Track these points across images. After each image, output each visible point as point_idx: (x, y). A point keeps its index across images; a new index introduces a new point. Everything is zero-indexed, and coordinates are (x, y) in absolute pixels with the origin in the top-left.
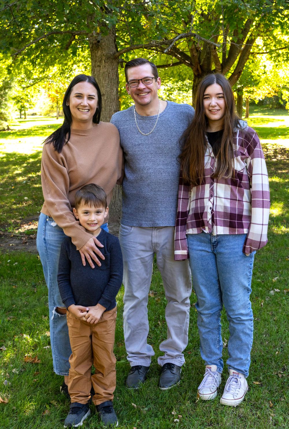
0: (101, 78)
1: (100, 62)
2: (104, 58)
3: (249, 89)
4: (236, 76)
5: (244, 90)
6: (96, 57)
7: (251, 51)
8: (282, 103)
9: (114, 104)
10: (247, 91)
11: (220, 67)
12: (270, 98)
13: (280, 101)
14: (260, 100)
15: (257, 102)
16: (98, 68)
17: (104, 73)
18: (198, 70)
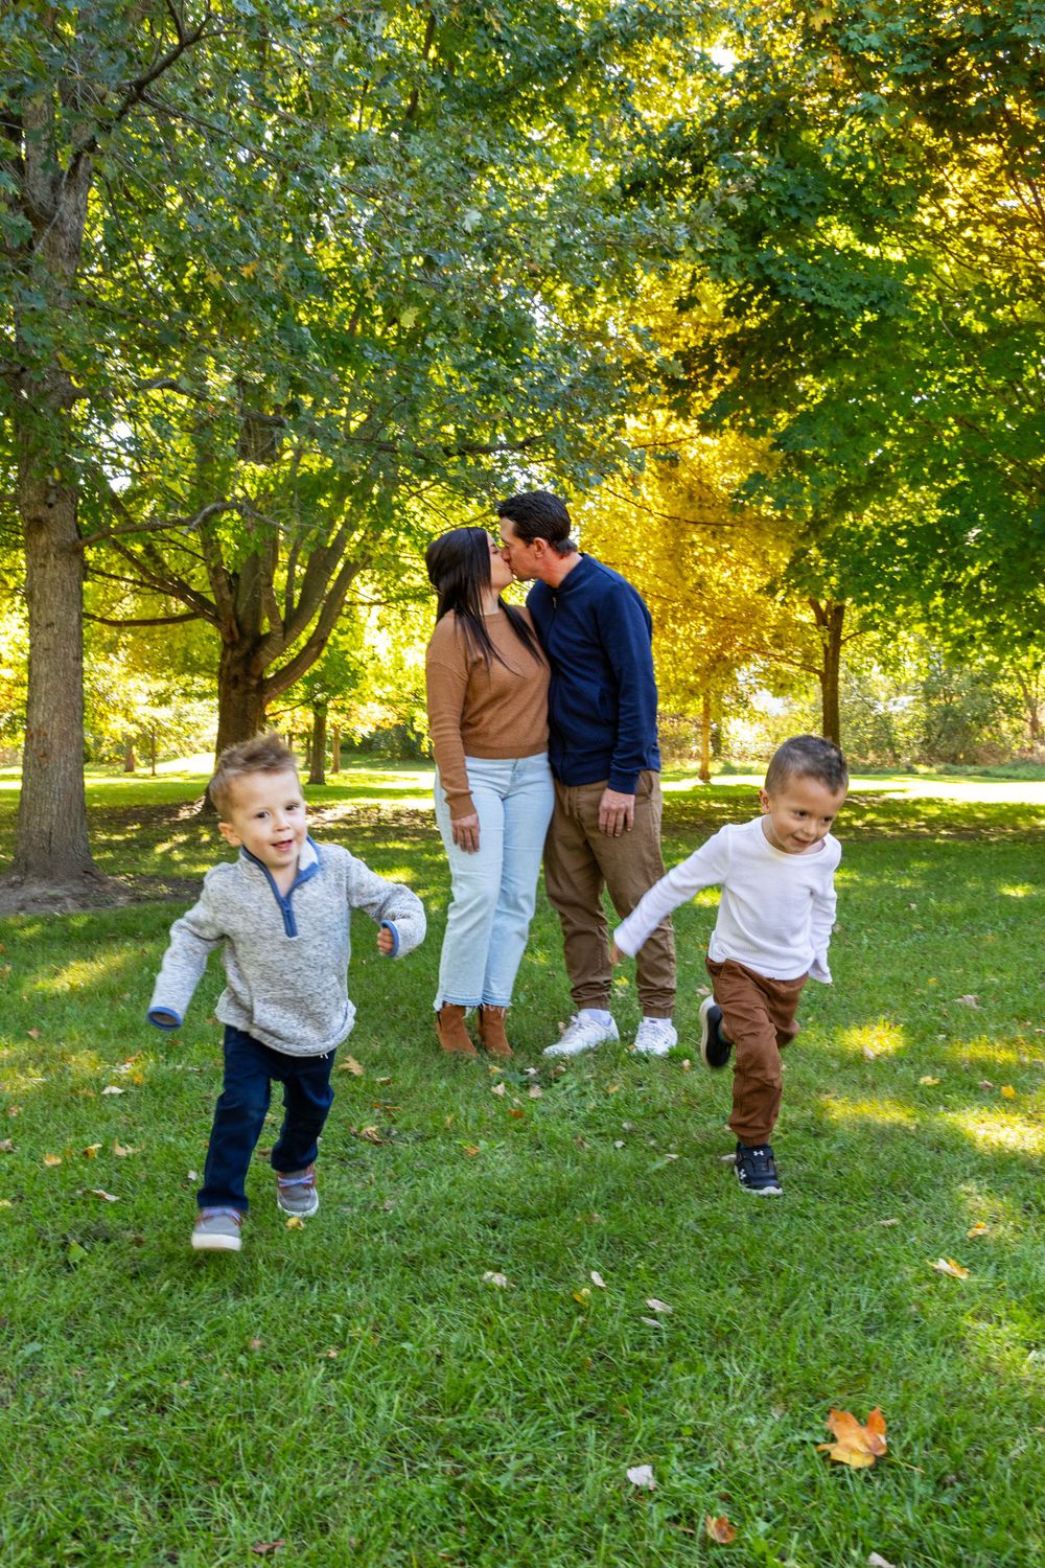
0: (48, 590)
1: (46, 557)
2: (53, 549)
3: (340, 704)
4: (315, 650)
5: (330, 705)
6: (37, 546)
7: (347, 599)
8: (413, 737)
9: (74, 643)
10: (336, 709)
11: (280, 628)
12: (388, 732)
13: (410, 733)
14: (364, 738)
15: (357, 741)
16: (40, 571)
17: (53, 580)
18: (231, 632)
